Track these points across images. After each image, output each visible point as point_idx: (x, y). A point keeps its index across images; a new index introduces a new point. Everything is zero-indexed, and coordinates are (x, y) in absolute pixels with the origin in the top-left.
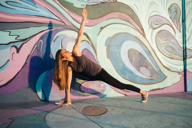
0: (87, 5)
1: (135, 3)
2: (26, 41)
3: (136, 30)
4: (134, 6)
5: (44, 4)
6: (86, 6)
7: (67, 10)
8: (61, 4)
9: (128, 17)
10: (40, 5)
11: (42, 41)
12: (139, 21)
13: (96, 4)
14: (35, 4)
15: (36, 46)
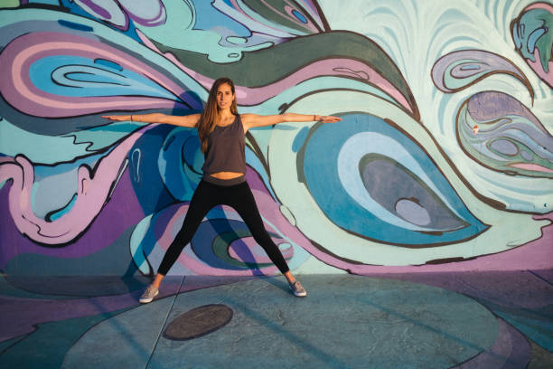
0: (243, 52)
1: (388, 26)
2: (105, 154)
3: (391, 102)
4: (383, 34)
5: (140, 66)
6: (241, 54)
7: (192, 73)
8: (179, 60)
9: (363, 67)
10: (132, 69)
11: (138, 150)
12: (400, 73)
13: (270, 47)
14: (121, 70)
15: (127, 161)
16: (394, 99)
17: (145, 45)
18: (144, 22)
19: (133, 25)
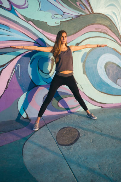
0: (61, 21)
1: (113, 11)
2: (4, 67)
3: (115, 42)
4: (112, 15)
5: (18, 27)
6: (60, 22)
7: (41, 30)
8: (35, 25)
9: (105, 28)
10: (14, 29)
11: (19, 65)
12: (118, 30)
13: (71, 19)
14: (9, 29)
16: (116, 40)
17: (20, 18)
18: (18, 7)
19: (14, 8)
